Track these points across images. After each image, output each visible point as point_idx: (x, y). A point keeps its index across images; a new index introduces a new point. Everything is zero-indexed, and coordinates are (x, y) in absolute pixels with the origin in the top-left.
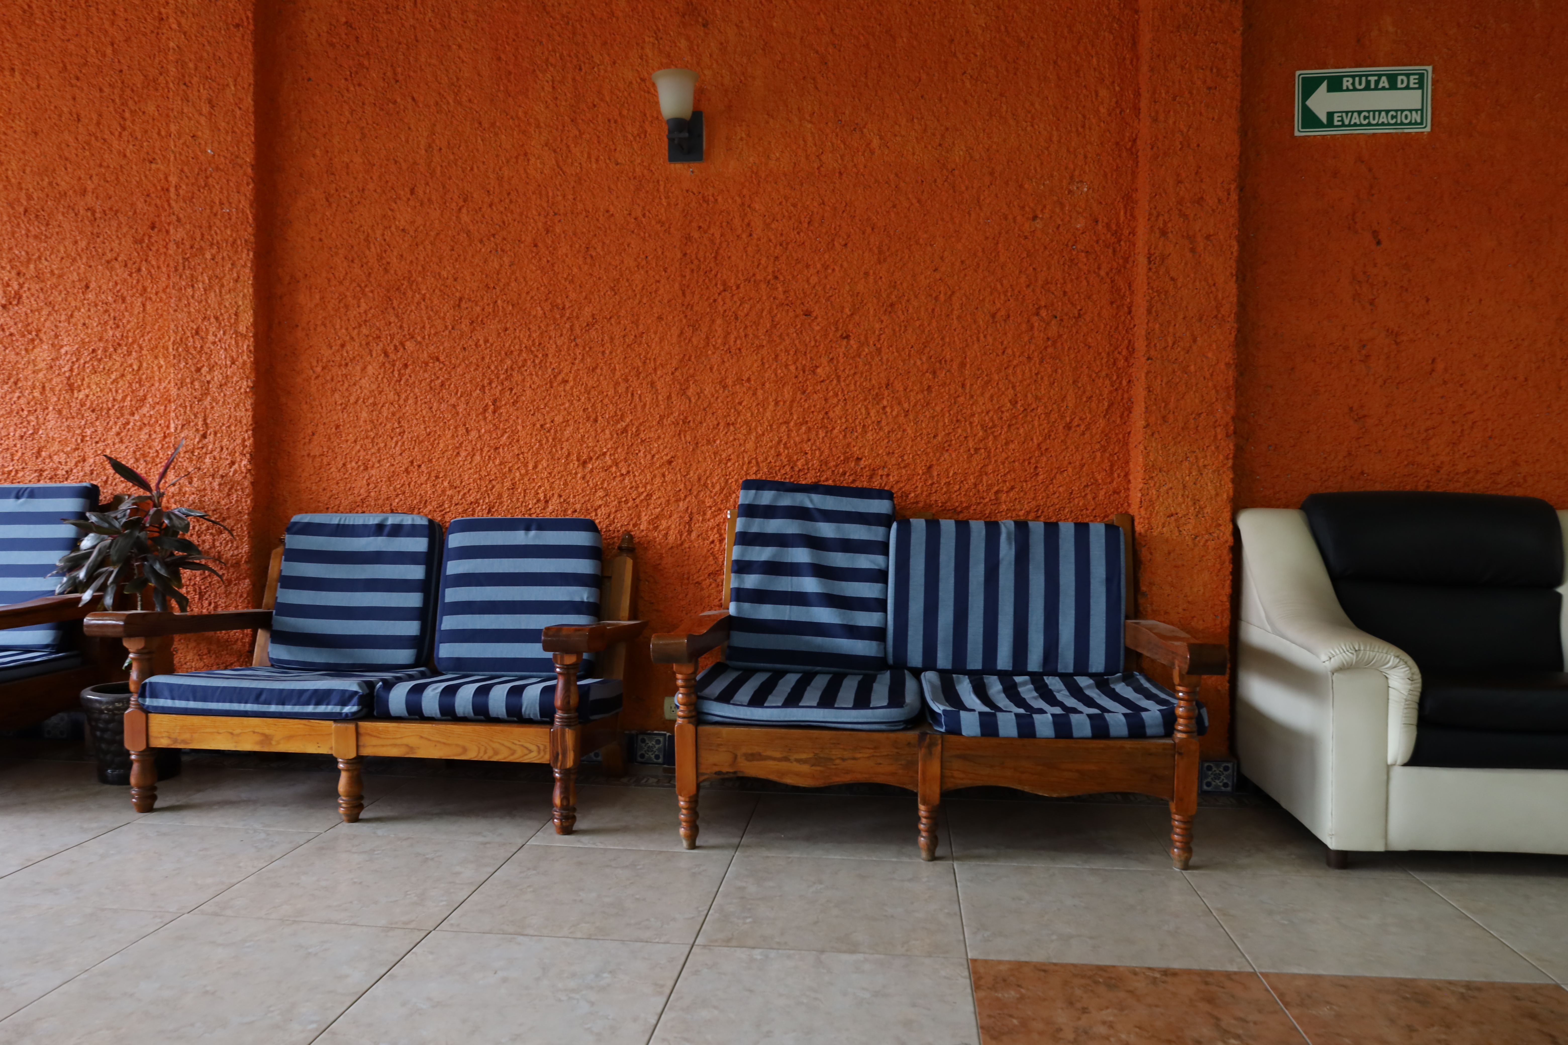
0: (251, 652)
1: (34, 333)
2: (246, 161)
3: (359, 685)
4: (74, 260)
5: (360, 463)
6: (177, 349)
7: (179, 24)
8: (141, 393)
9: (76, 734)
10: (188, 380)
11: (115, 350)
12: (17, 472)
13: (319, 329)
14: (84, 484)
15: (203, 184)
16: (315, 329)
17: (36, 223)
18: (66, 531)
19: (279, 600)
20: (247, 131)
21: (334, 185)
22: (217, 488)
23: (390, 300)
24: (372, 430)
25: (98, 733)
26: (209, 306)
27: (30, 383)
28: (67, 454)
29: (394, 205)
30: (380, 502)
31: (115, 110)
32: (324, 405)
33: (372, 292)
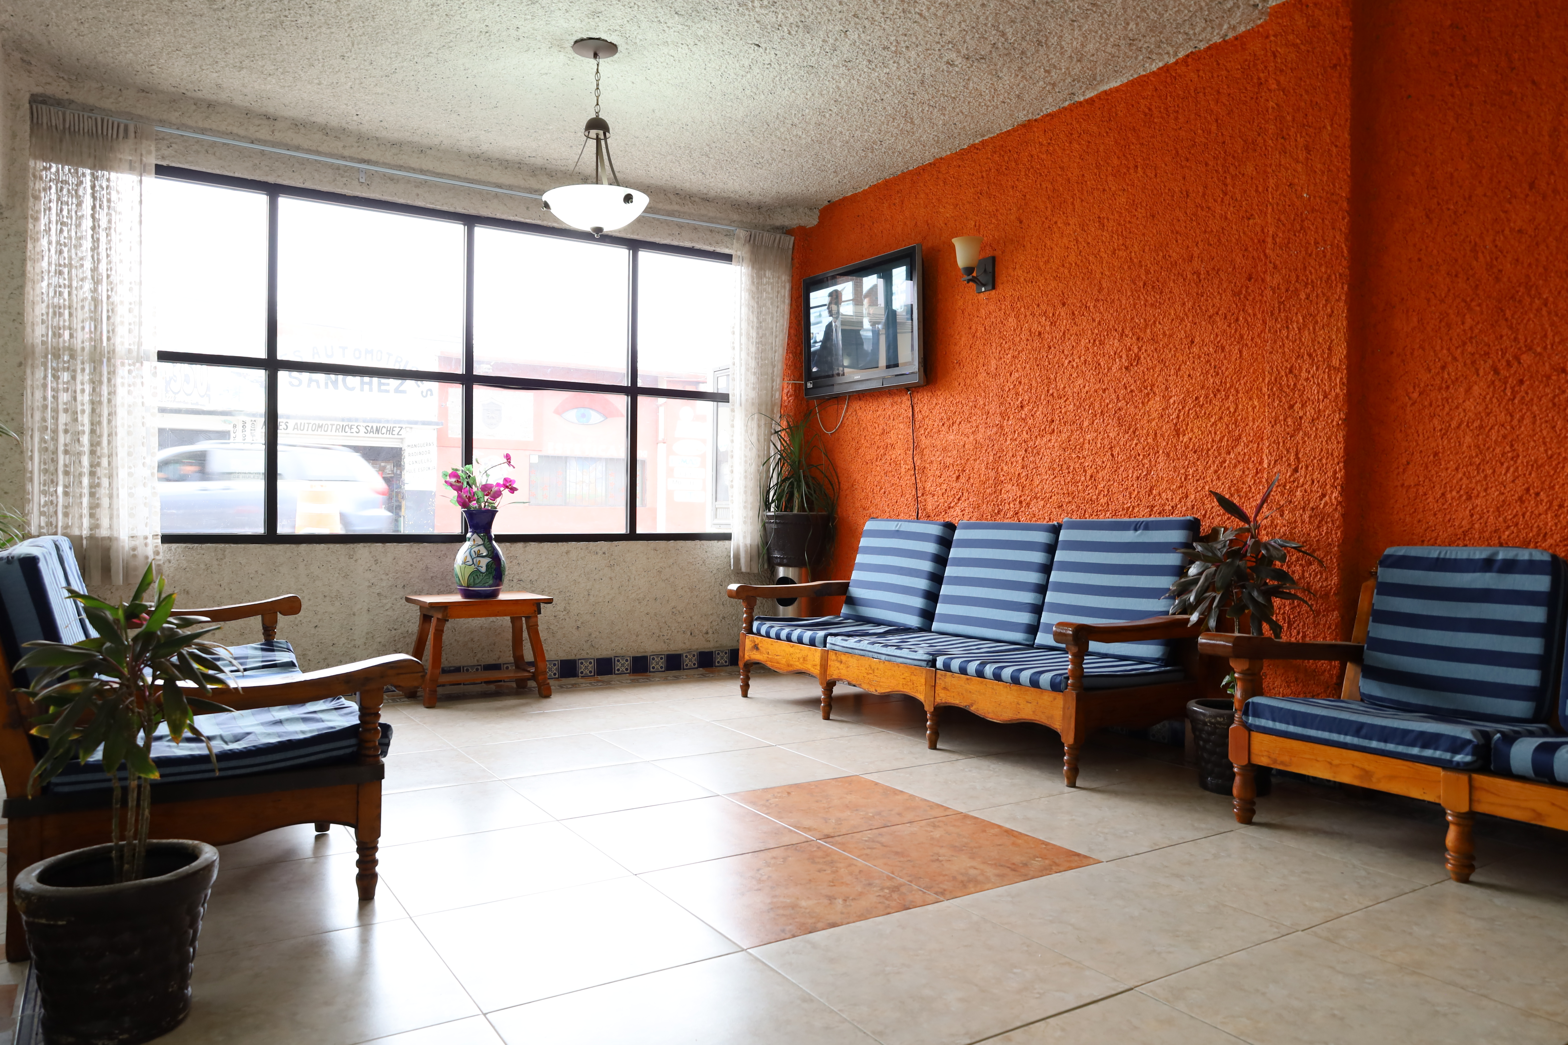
0: (1340, 684)
1: (1149, 388)
2: (1342, 196)
3: (1473, 733)
4: (1182, 320)
5: (1462, 492)
6: (1272, 389)
7: (1278, 83)
8: (1237, 433)
9: (1176, 742)
10: (1281, 418)
11: (1215, 396)
12: (1133, 508)
13: (1416, 353)
14: (1189, 518)
15: (1299, 228)
16: (1412, 354)
17: (1152, 293)
18: (1173, 559)
19: (1370, 635)
20: (1343, 166)
21: (1436, 200)
22: (1307, 520)
23: (1502, 311)
24: (1477, 456)
25: (1201, 743)
26: (1303, 344)
27: (1145, 431)
28: (1173, 491)
29: (1508, 205)
30: (1487, 535)
31: (1218, 179)
32: (1420, 431)
33: (1479, 305)
